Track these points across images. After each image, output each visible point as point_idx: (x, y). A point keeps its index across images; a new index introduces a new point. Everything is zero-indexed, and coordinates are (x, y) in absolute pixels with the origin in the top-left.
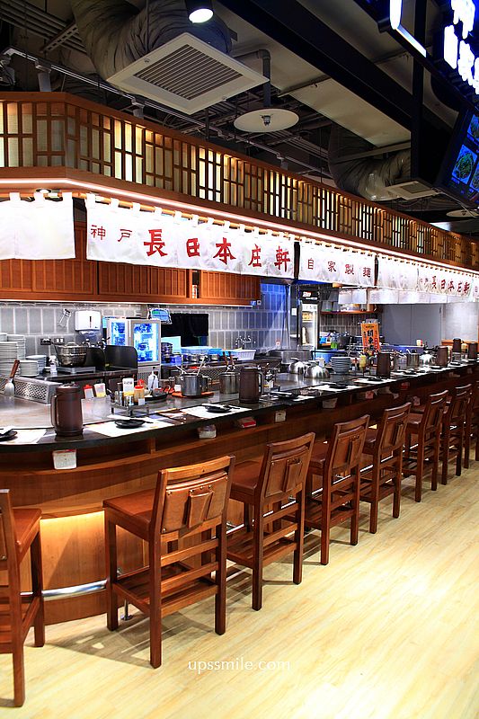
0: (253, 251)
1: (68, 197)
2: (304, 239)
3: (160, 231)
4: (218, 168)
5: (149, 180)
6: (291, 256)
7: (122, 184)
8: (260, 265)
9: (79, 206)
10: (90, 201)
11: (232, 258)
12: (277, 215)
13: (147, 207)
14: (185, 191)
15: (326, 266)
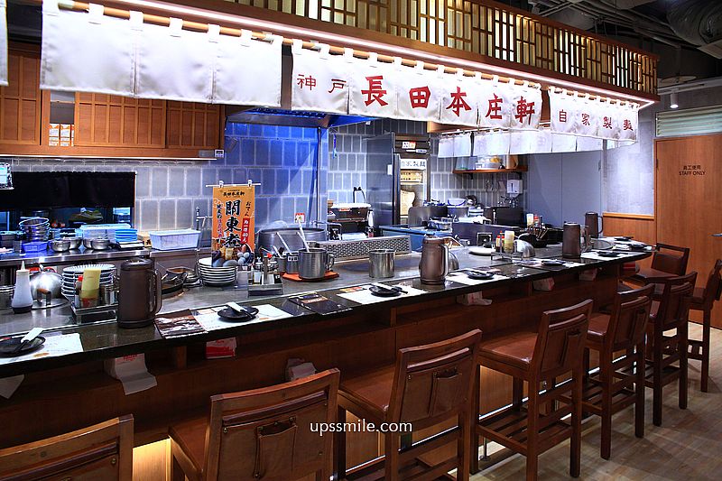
0: (491, 102)
6: (538, 108)
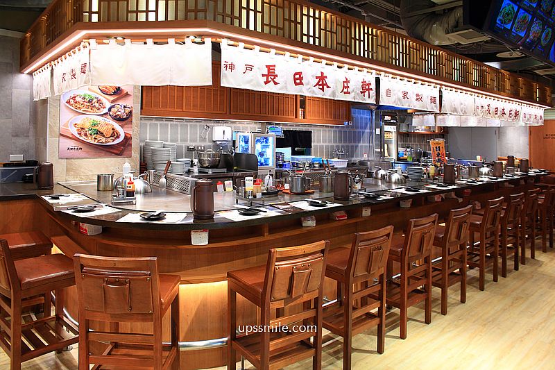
1: (208, 41)
2: (383, 74)
3: (274, 66)
4: (317, 21)
5: (266, 29)
7: (247, 32)
8: (349, 93)
9: (216, 48)
10: (224, 44)
11: (328, 87)
12: (362, 55)
13: (265, 49)
14: (293, 37)
15: (401, 95)
